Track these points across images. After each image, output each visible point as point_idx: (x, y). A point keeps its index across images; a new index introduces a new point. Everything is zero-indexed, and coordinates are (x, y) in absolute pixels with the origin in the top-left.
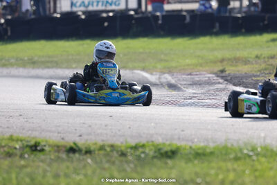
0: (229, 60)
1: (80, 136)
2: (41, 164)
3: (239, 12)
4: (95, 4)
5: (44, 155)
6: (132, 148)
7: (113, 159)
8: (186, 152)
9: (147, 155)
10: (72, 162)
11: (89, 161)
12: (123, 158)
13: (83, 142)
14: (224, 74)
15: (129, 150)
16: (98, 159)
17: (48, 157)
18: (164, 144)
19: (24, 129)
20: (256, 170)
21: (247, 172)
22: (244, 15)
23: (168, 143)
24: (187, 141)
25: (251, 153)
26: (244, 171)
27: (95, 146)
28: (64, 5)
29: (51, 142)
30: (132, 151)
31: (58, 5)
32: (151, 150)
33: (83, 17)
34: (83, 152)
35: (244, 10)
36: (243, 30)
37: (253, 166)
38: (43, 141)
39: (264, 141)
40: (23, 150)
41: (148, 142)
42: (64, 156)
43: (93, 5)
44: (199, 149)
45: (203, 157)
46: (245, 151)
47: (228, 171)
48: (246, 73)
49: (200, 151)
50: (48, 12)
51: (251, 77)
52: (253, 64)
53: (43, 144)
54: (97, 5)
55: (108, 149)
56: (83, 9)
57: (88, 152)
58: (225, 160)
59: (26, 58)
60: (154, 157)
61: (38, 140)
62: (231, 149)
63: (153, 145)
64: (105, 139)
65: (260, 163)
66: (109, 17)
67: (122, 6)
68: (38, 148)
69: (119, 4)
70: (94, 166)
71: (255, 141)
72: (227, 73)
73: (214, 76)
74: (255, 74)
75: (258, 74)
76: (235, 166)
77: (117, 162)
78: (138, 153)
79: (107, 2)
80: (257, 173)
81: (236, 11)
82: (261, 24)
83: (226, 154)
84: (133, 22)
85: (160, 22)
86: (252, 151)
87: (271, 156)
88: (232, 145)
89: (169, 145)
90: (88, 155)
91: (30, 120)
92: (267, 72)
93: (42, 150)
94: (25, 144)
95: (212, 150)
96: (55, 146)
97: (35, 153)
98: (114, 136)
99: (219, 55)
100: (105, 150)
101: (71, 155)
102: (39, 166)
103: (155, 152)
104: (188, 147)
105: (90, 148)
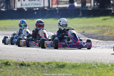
0: (86, 27)
1: (25, 59)
2: (9, 70)
3: (90, 8)
4: (31, 5)
5: (10, 67)
6: (46, 64)
7: (39, 68)
8: (69, 65)
9: (53, 67)
10: (22, 69)
11: (29, 69)
12: (43, 68)
13: (26, 61)
14: (84, 34)
15: (45, 65)
16: (33, 68)
17: (12, 67)
18: (60, 62)
19: (2, 56)
20: (98, 73)
21: (94, 73)
22: (92, 9)
23: (61, 62)
24: (69, 61)
25: (95, 66)
26: (93, 73)
27: (31, 63)
28: (18, 5)
29: (13, 61)
30: (47, 65)
31: (16, 5)
32: (54, 64)
33: (26, 10)
34: (27, 65)
35: (92, 7)
36: (92, 15)
37: (96, 71)
38: (10, 61)
39: (101, 61)
40: (2, 65)
41: (53, 61)
42: (18, 67)
43: (30, 5)
44: (74, 64)
45: (76, 67)
46: (93, 65)
47: (86, 73)
48: (93, 33)
49: (74, 65)
50: (11, 8)
51: (95, 34)
52: (96, 29)
53: (10, 62)
54: (32, 5)
55: (37, 64)
56: (26, 6)
57: (29, 65)
58: (85, 69)
59: (3, 27)
60: (56, 67)
61: (8, 61)
62: (87, 64)
63: (55, 63)
64: (35, 60)
65: (99, 70)
66: (36, 10)
67: (42, 6)
68: (8, 64)
69: (41, 5)
70: (31, 71)
71: (97, 61)
72: (85, 33)
73: (80, 34)
74: (97, 33)
75: (98, 33)
76: (89, 71)
77: (40, 70)
78: (49, 66)
79: (36, 4)
80: (98, 74)
81: (89, 7)
82: (99, 13)
83: (85, 66)
84: (47, 12)
85: (58, 12)
86: (96, 65)
87: (104, 67)
88: (88, 63)
89: (62, 62)
90: (29, 67)
91: (4, 53)
92: (102, 32)
93: (10, 65)
94: (3, 62)
95: (79, 64)
96: (15, 63)
97: (7, 66)
98: (39, 59)
99: (82, 25)
100: (36, 64)
101: (22, 67)
102: (8, 71)
103: (56, 65)
104: (69, 63)
105: (29, 64)
